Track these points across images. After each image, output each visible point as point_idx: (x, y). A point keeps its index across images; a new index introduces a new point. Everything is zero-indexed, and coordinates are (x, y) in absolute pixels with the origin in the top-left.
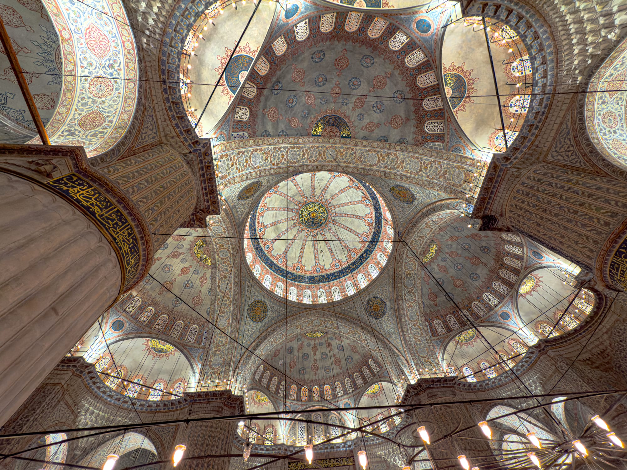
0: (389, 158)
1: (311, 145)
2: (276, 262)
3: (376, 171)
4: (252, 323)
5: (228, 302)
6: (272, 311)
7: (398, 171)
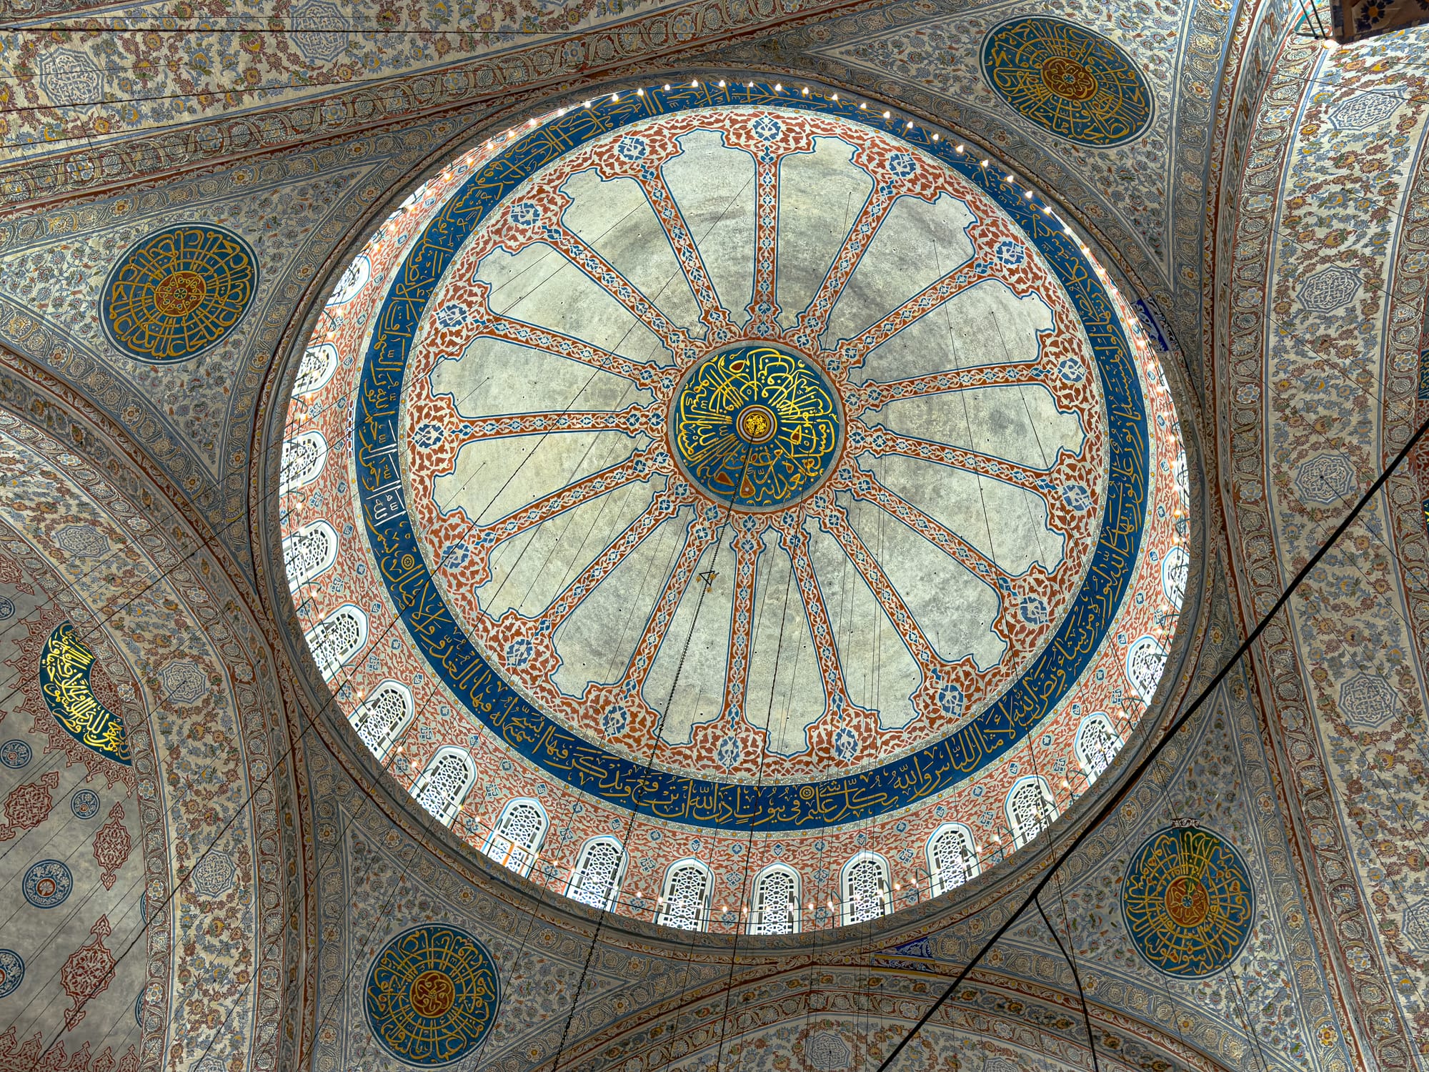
0: (1408, 784)
1: (1374, 368)
2: (440, 293)
3: (1313, 742)
4: (97, 281)
5: (226, 79)
6: (196, 384)
7: (1363, 853)
